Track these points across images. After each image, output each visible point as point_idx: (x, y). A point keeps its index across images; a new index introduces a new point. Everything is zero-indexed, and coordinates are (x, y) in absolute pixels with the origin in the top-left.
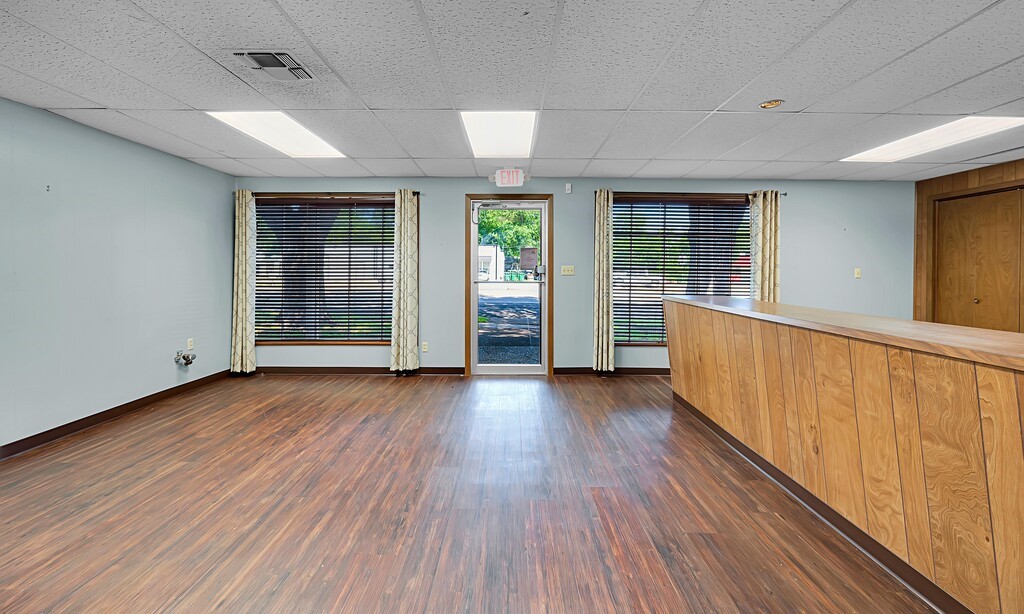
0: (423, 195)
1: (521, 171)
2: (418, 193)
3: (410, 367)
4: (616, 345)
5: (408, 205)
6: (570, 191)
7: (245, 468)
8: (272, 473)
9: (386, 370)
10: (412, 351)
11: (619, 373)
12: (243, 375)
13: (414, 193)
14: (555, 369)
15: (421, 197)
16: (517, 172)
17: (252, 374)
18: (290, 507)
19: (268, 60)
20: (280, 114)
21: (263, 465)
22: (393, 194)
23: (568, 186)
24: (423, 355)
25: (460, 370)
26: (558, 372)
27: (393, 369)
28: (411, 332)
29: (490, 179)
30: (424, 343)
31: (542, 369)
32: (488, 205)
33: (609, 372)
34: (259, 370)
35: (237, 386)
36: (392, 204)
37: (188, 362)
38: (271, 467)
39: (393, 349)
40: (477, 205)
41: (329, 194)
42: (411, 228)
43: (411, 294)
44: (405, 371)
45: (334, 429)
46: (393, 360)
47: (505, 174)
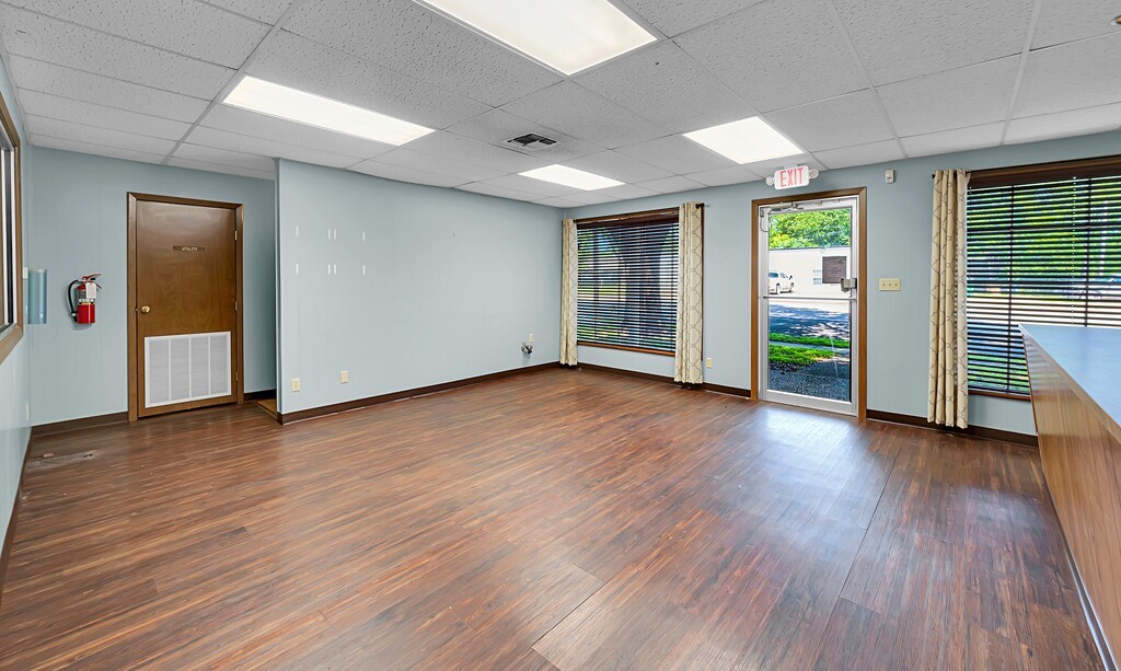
0: (708, 206)
1: (806, 168)
2: (702, 205)
3: (692, 380)
4: (970, 393)
5: (691, 218)
6: (891, 180)
7: (528, 426)
8: (540, 433)
9: (670, 380)
10: (694, 365)
11: (975, 434)
12: (566, 366)
13: (697, 206)
14: (868, 411)
15: (706, 209)
16: (800, 169)
17: (573, 367)
18: (535, 455)
19: (526, 140)
20: (556, 165)
21: (540, 427)
22: (678, 209)
23: (889, 174)
24: (707, 371)
25: (746, 393)
26: (872, 414)
27: (676, 380)
28: (694, 346)
29: (769, 181)
30: (708, 359)
31: (850, 407)
32: (779, 210)
33: (956, 429)
34: (580, 365)
35: (561, 374)
36: (676, 219)
37: (530, 352)
38: (543, 430)
39: (677, 360)
40: (767, 211)
41: (627, 214)
42: (694, 241)
43: (694, 308)
44: (687, 384)
45: (599, 416)
46: (677, 371)
47: (786, 175)
